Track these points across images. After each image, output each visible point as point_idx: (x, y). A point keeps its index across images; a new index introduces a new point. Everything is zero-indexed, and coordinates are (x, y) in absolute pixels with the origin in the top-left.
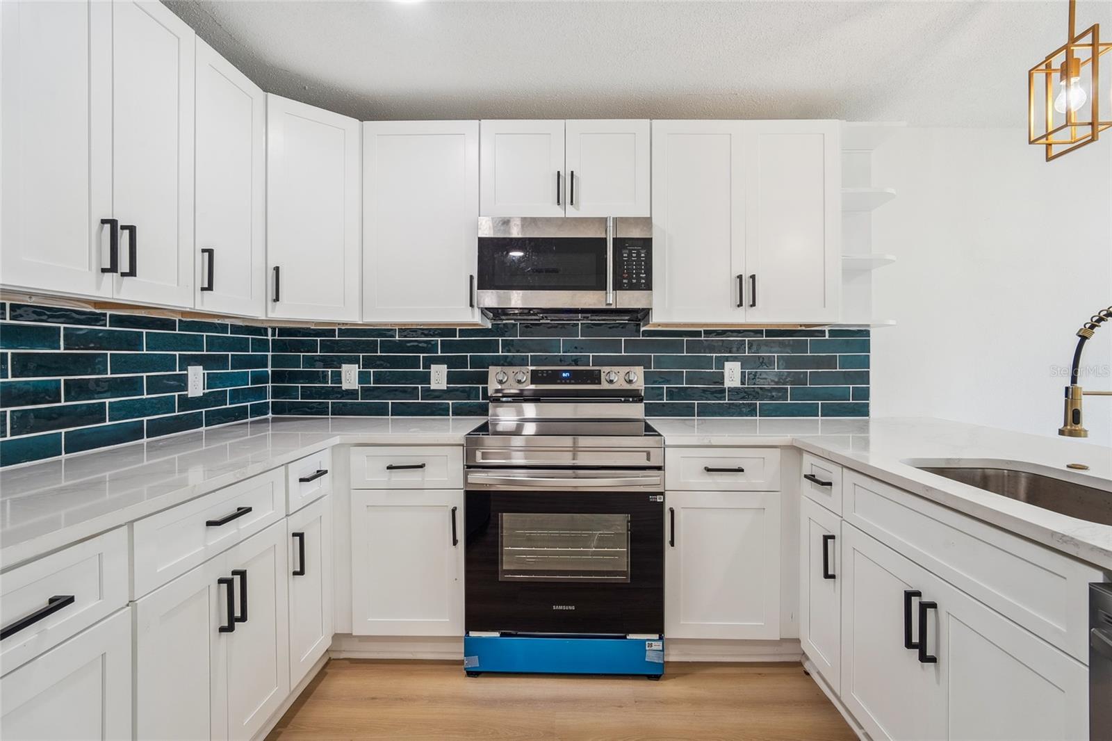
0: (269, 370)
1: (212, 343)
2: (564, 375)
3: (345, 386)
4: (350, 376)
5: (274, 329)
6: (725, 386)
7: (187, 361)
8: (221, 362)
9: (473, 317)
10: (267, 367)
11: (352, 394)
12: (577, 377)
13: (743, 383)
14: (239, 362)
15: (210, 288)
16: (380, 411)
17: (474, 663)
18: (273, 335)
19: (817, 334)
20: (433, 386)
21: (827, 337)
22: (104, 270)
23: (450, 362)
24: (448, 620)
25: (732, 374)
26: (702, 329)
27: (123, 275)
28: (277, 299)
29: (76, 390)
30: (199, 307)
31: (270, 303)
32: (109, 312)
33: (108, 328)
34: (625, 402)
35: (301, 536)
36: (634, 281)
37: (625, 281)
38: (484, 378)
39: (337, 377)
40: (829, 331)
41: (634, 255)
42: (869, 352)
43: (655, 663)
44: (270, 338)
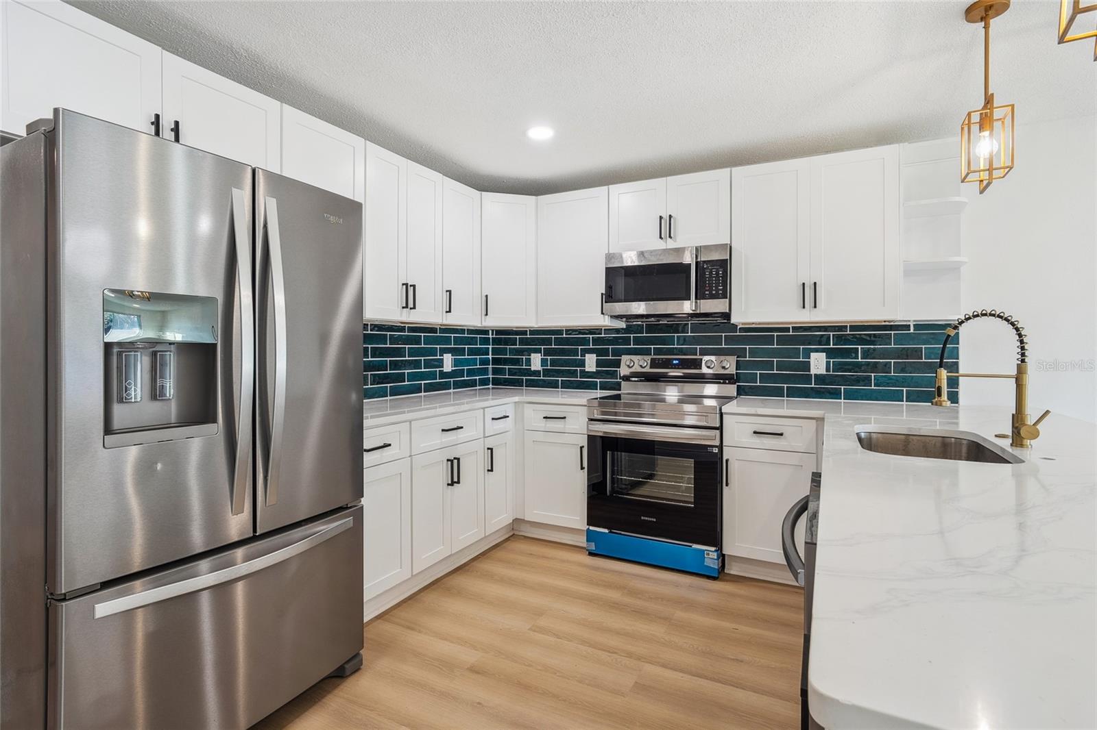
0: (490, 357)
1: (457, 341)
2: (674, 362)
3: (533, 368)
4: (536, 361)
5: (493, 331)
6: (811, 373)
7: (444, 351)
8: (462, 352)
9: (604, 321)
10: (489, 355)
11: (537, 373)
12: (684, 364)
13: (828, 369)
14: (472, 352)
15: (450, 311)
16: (554, 385)
17: (593, 547)
18: (492, 335)
19: (900, 329)
20: (587, 369)
21: (912, 331)
22: (403, 308)
23: (599, 353)
24: (578, 518)
25: (818, 363)
26: (790, 326)
27: (411, 309)
28: (487, 315)
29: (395, 365)
30: (445, 322)
31: (483, 317)
32: (407, 325)
33: (406, 334)
34: (723, 383)
35: (492, 449)
36: (714, 292)
37: (707, 292)
38: (617, 364)
39: (529, 362)
40: (914, 325)
41: (714, 273)
42: (958, 344)
43: (710, 567)
44: (491, 336)
